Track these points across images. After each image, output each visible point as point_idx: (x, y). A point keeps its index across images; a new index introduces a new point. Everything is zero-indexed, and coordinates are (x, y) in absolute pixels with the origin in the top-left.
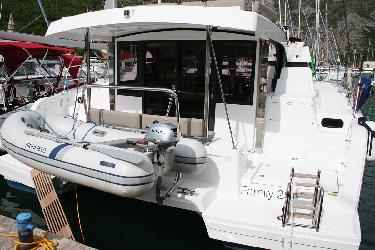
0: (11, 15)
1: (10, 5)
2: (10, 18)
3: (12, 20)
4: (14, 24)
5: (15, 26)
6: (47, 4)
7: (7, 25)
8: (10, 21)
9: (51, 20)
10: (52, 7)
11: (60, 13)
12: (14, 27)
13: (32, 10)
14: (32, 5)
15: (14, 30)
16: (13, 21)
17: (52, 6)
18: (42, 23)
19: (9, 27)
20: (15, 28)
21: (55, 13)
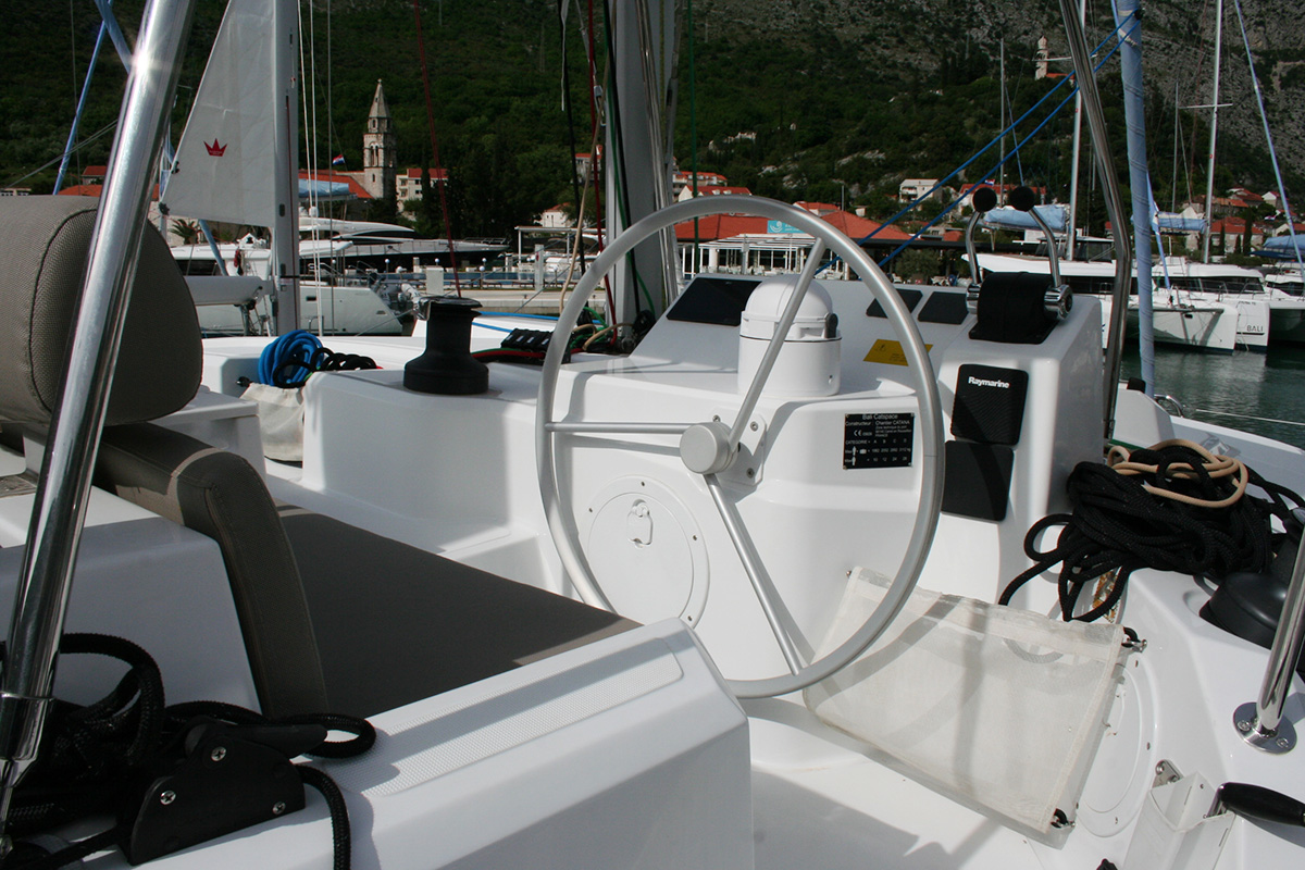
0: (379, 86)
1: (401, 52)
2: (377, 96)
3: (382, 101)
4: (385, 116)
5: (388, 123)
6: (513, 43)
7: (366, 118)
8: (375, 105)
9: (520, 96)
10: (527, 54)
11: (554, 71)
12: (385, 125)
13: (466, 65)
14: (469, 49)
15: (385, 134)
16: (382, 107)
17: (530, 50)
18: (492, 106)
19: (370, 124)
20: (388, 127)
21: (536, 72)
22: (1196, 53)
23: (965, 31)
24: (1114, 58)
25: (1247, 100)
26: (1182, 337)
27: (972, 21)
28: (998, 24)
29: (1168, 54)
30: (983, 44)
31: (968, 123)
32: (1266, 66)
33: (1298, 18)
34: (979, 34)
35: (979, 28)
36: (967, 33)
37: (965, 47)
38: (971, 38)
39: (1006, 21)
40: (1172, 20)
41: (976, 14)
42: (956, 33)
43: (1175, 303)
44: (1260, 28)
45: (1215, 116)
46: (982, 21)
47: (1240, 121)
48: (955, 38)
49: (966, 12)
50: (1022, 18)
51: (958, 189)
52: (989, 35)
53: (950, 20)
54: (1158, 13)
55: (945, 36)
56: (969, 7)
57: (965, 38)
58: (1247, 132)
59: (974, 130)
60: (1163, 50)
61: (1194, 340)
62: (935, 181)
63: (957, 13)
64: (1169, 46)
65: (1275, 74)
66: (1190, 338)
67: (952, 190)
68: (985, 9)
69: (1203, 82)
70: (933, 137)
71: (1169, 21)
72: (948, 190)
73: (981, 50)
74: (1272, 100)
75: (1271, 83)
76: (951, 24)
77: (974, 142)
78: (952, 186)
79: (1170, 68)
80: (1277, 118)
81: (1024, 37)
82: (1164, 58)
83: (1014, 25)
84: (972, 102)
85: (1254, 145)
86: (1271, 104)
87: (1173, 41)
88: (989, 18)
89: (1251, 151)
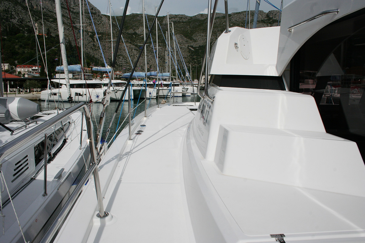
22: (76, 31)
23: (10, 20)
24: (55, 31)
25: (89, 44)
26: (115, 98)
27: (12, 17)
28: (20, 18)
29: (69, 31)
30: (16, 24)
31: (17, 47)
32: (93, 35)
33: (99, 25)
34: (15, 21)
35: (14, 19)
36: (11, 20)
37: (10, 25)
38: (12, 22)
39: (23, 18)
40: (69, 22)
41: (13, 15)
42: (7, 20)
43: (114, 89)
44: (90, 26)
45: (112, 43)
46: (15, 17)
47: (88, 49)
48: (7, 21)
49: (10, 14)
50: (27, 17)
51: (16, 67)
52: (18, 22)
53: (5, 16)
54: (65, 20)
55: (3, 20)
56: (10, 13)
57: (10, 22)
58: (90, 52)
59: (19, 49)
60: (68, 30)
61: (118, 98)
62: (8, 64)
63: (7, 14)
64: (69, 29)
65: (95, 38)
66: (117, 98)
67: (14, 67)
68: (16, 14)
69: (78, 39)
70: (6, 51)
71: (68, 22)
72: (13, 67)
73: (16, 26)
74: (95, 44)
75: (94, 40)
76: (5, 17)
77: (19, 53)
78: (14, 66)
79: (70, 35)
80: (97, 49)
81: (29, 23)
82: (68, 32)
83: (25, 19)
84: (17, 41)
85: (92, 55)
86: (95, 45)
87: (70, 27)
88: (17, 17)
89: (92, 57)
